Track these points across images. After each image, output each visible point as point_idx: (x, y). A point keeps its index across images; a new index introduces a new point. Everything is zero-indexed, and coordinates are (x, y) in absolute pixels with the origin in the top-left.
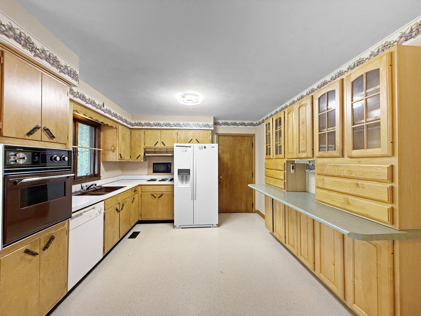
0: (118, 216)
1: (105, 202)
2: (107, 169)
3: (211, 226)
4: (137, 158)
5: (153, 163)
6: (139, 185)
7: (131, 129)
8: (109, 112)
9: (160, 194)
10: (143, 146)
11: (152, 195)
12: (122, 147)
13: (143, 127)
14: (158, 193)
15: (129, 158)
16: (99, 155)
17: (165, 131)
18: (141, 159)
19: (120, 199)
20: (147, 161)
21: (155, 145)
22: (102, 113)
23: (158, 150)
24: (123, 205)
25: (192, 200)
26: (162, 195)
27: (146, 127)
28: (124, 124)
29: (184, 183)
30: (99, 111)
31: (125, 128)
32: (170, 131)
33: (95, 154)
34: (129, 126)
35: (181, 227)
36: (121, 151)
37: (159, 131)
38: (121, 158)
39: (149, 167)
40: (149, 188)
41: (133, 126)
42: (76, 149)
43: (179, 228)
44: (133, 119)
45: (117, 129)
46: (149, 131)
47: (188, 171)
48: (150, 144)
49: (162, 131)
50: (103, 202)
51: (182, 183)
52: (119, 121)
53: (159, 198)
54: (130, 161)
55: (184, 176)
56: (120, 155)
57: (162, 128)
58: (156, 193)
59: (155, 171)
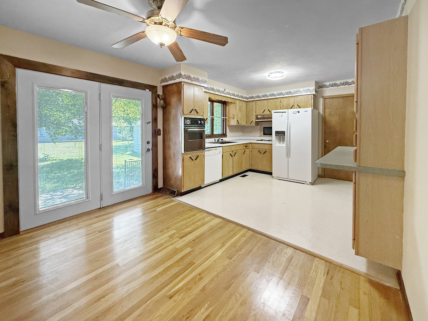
0: (232, 159)
1: (223, 148)
2: (231, 131)
3: (305, 183)
4: (251, 123)
5: (264, 127)
6: (250, 143)
7: (246, 101)
8: (229, 94)
9: (264, 151)
10: (254, 114)
11: (259, 151)
12: (239, 115)
13: (255, 99)
14: (263, 150)
15: (245, 123)
16: (226, 121)
17: (270, 100)
18: (253, 124)
19: (233, 149)
20: (259, 126)
21: (263, 113)
22: (224, 95)
23: (267, 116)
24: (236, 153)
25: (287, 157)
26: (266, 152)
27: (256, 99)
28: (241, 99)
29: (281, 142)
30: (222, 94)
31: (242, 102)
32: (275, 100)
33: (223, 121)
34: (245, 100)
35: (278, 178)
36: (238, 118)
37: (266, 101)
38: (238, 123)
39: (260, 130)
40: (256, 145)
41: (248, 99)
42: (213, 118)
43: (276, 179)
44: (247, 95)
45: (235, 103)
46: (259, 102)
47: (283, 133)
48: (260, 112)
49: (269, 101)
50: (222, 147)
51: (280, 143)
52: (236, 98)
53: (263, 154)
54: (246, 125)
55: (282, 137)
56: (238, 121)
57: (268, 98)
58: (262, 150)
59: (264, 134)
